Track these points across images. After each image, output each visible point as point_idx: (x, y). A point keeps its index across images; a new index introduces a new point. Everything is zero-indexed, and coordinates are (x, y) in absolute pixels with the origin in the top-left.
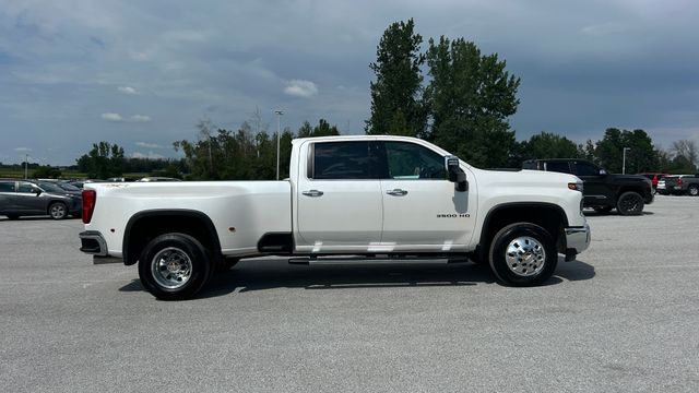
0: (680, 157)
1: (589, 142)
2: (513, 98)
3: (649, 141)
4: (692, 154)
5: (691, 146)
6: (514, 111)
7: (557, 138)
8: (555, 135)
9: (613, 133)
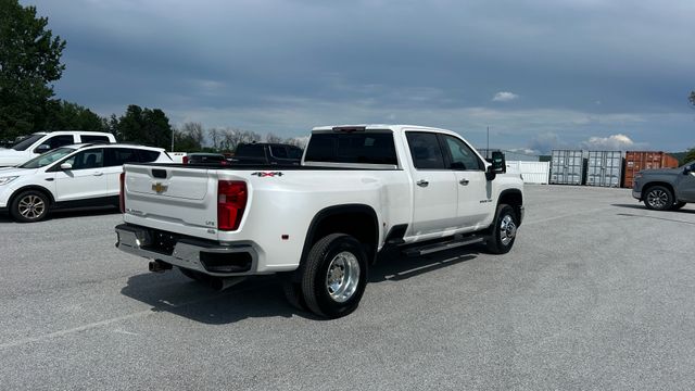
0: (190, 138)
1: (114, 117)
2: (57, 62)
3: (167, 120)
4: (200, 135)
5: (199, 128)
6: (59, 77)
7: (81, 109)
8: (79, 105)
9: (134, 109)
